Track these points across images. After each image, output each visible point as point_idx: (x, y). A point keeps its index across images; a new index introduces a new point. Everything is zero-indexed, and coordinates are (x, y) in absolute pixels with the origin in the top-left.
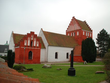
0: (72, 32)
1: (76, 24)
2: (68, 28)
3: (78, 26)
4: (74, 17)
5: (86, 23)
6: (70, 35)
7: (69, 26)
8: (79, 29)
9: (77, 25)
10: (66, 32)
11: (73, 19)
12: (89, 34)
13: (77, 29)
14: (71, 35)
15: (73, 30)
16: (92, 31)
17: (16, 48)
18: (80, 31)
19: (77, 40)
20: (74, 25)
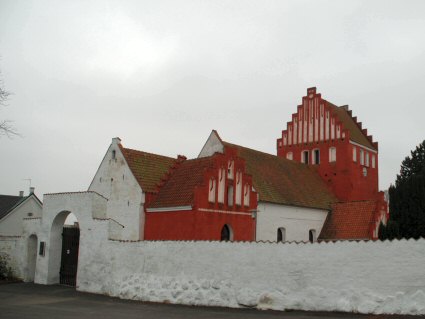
0: (307, 146)
1: (322, 119)
2: (285, 133)
3: (333, 127)
4: (314, 89)
5: (350, 113)
6: (297, 157)
7: (290, 124)
8: (338, 136)
9: (327, 120)
10: (279, 147)
11: (311, 96)
12: (368, 156)
13: (327, 137)
14: (303, 161)
15: (311, 140)
16: (375, 146)
17: (149, 210)
18: (342, 146)
19: (329, 181)
20: (317, 121)
